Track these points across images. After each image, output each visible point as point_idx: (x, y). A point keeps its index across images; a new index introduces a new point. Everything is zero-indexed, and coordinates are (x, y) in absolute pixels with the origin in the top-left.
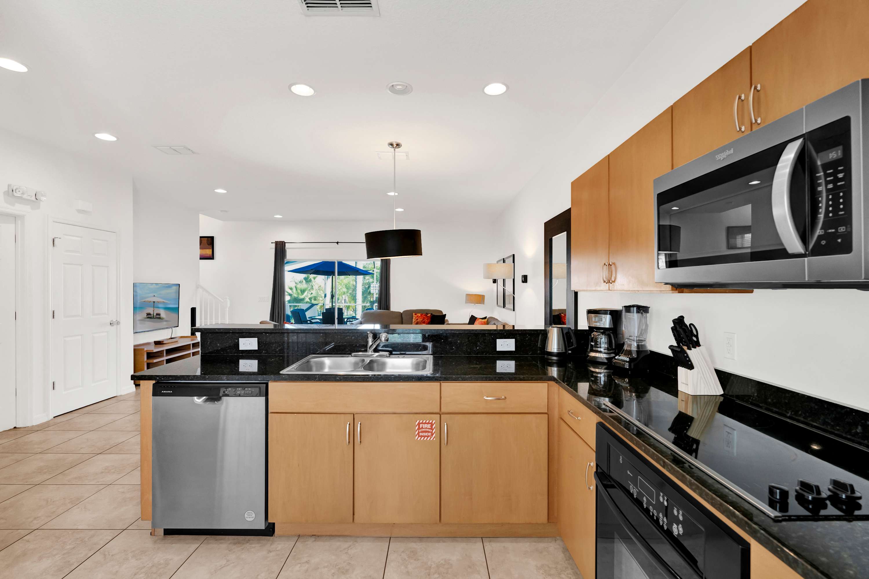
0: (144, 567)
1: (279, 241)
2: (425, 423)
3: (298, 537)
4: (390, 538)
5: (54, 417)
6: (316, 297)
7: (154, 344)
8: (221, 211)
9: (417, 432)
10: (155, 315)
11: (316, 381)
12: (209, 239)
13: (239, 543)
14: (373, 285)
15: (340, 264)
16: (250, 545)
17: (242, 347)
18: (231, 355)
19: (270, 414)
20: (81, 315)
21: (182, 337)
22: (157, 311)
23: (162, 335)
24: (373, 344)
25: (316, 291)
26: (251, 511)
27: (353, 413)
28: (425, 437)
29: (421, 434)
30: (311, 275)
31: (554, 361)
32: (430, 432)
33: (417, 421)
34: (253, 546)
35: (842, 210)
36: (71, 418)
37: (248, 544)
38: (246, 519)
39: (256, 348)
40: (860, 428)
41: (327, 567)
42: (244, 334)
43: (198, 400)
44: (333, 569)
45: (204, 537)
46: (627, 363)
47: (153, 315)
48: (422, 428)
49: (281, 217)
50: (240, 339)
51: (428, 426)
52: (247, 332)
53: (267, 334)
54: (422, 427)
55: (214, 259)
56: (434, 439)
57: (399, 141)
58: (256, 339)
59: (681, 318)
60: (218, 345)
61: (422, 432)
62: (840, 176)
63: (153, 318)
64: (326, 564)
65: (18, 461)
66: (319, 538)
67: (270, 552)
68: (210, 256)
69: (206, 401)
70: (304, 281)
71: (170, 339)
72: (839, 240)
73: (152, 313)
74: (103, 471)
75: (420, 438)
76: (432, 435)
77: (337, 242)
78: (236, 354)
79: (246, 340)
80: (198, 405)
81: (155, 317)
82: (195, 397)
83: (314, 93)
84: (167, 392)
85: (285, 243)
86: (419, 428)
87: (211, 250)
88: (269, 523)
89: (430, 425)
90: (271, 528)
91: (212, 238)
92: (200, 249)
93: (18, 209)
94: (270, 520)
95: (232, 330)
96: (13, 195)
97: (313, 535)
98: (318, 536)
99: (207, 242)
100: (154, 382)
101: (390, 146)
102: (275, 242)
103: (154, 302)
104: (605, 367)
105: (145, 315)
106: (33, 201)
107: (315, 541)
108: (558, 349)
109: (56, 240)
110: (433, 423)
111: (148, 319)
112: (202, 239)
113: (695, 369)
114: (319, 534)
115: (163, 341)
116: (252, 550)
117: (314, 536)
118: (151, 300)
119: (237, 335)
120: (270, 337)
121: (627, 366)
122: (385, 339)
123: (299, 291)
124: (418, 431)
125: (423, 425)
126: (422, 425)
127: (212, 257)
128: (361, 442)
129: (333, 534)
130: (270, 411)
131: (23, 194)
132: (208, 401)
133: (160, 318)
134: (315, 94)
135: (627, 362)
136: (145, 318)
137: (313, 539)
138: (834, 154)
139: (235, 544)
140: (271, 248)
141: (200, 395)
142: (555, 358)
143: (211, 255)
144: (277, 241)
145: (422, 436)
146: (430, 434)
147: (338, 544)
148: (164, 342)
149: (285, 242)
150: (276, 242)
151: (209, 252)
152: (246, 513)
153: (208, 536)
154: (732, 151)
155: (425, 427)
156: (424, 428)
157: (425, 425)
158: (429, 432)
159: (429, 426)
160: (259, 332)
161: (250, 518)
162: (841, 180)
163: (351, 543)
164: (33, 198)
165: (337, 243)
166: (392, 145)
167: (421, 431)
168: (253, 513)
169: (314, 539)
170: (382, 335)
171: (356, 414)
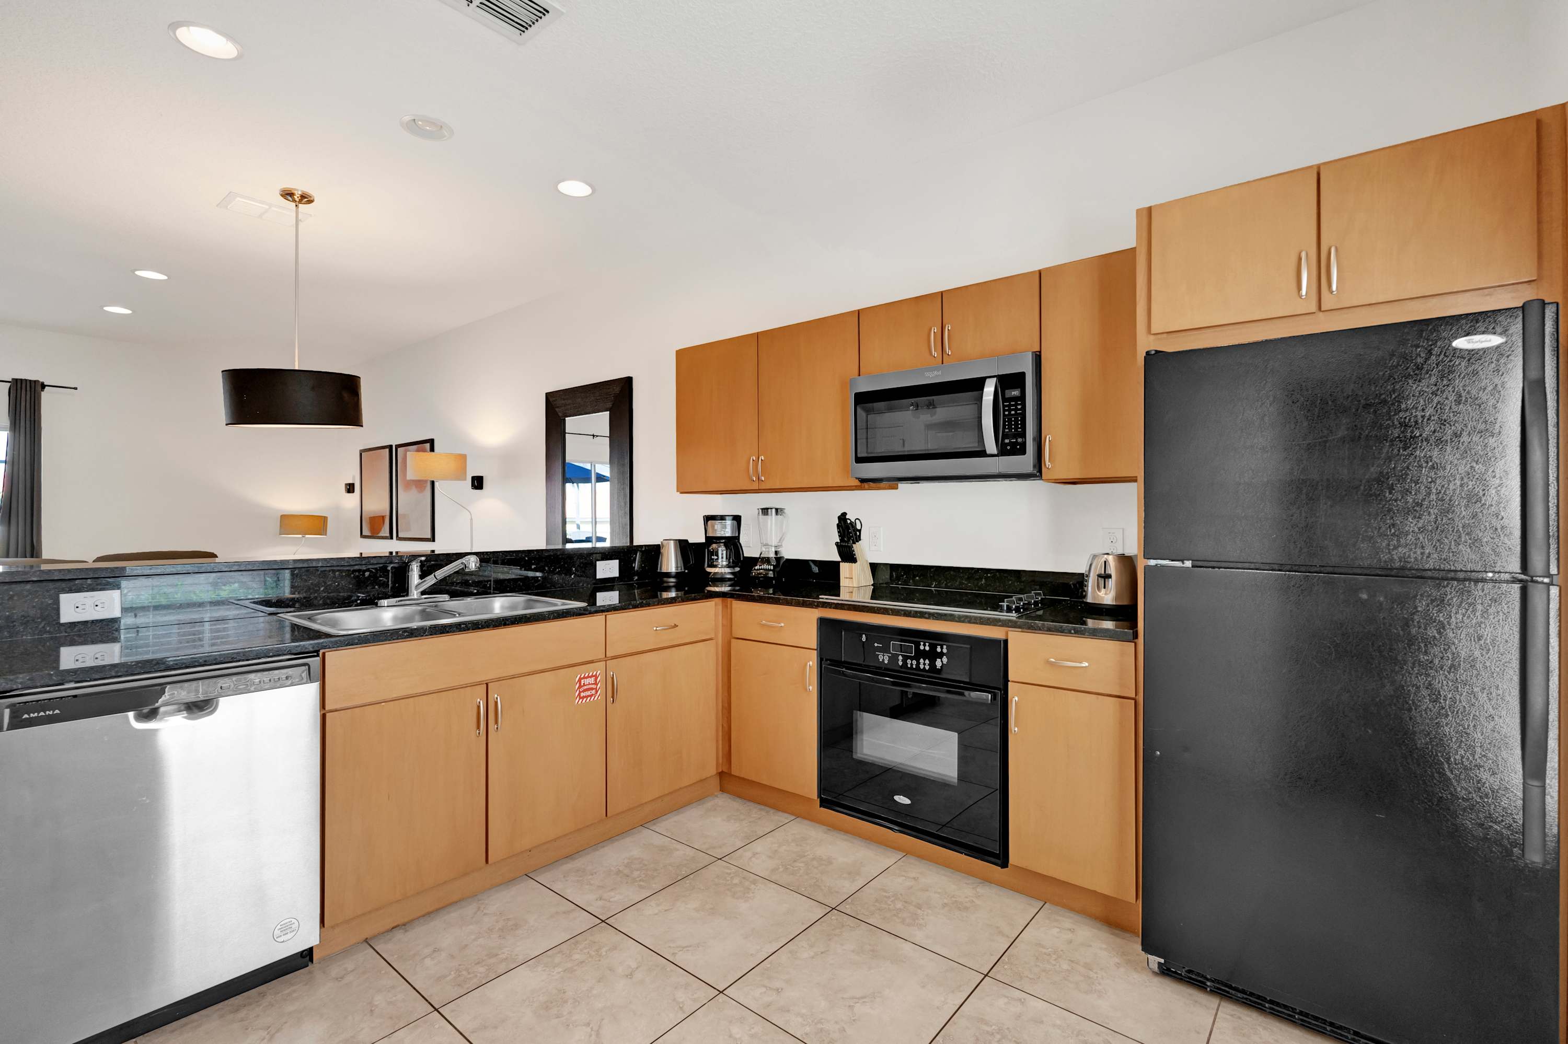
9: (578, 692)
31: (672, 584)
35: (1020, 428)
40: (984, 580)
46: (771, 572)
59: (844, 514)
62: (1019, 407)
72: (1018, 447)
75: (581, 700)
76: (597, 692)
86: (580, 687)
104: (729, 583)
108: (677, 567)
110: (598, 674)
113: (858, 562)
114: (406, 920)
121: (771, 574)
135: (771, 570)
138: (1016, 393)
142: (673, 580)
154: (940, 373)
162: (1019, 410)
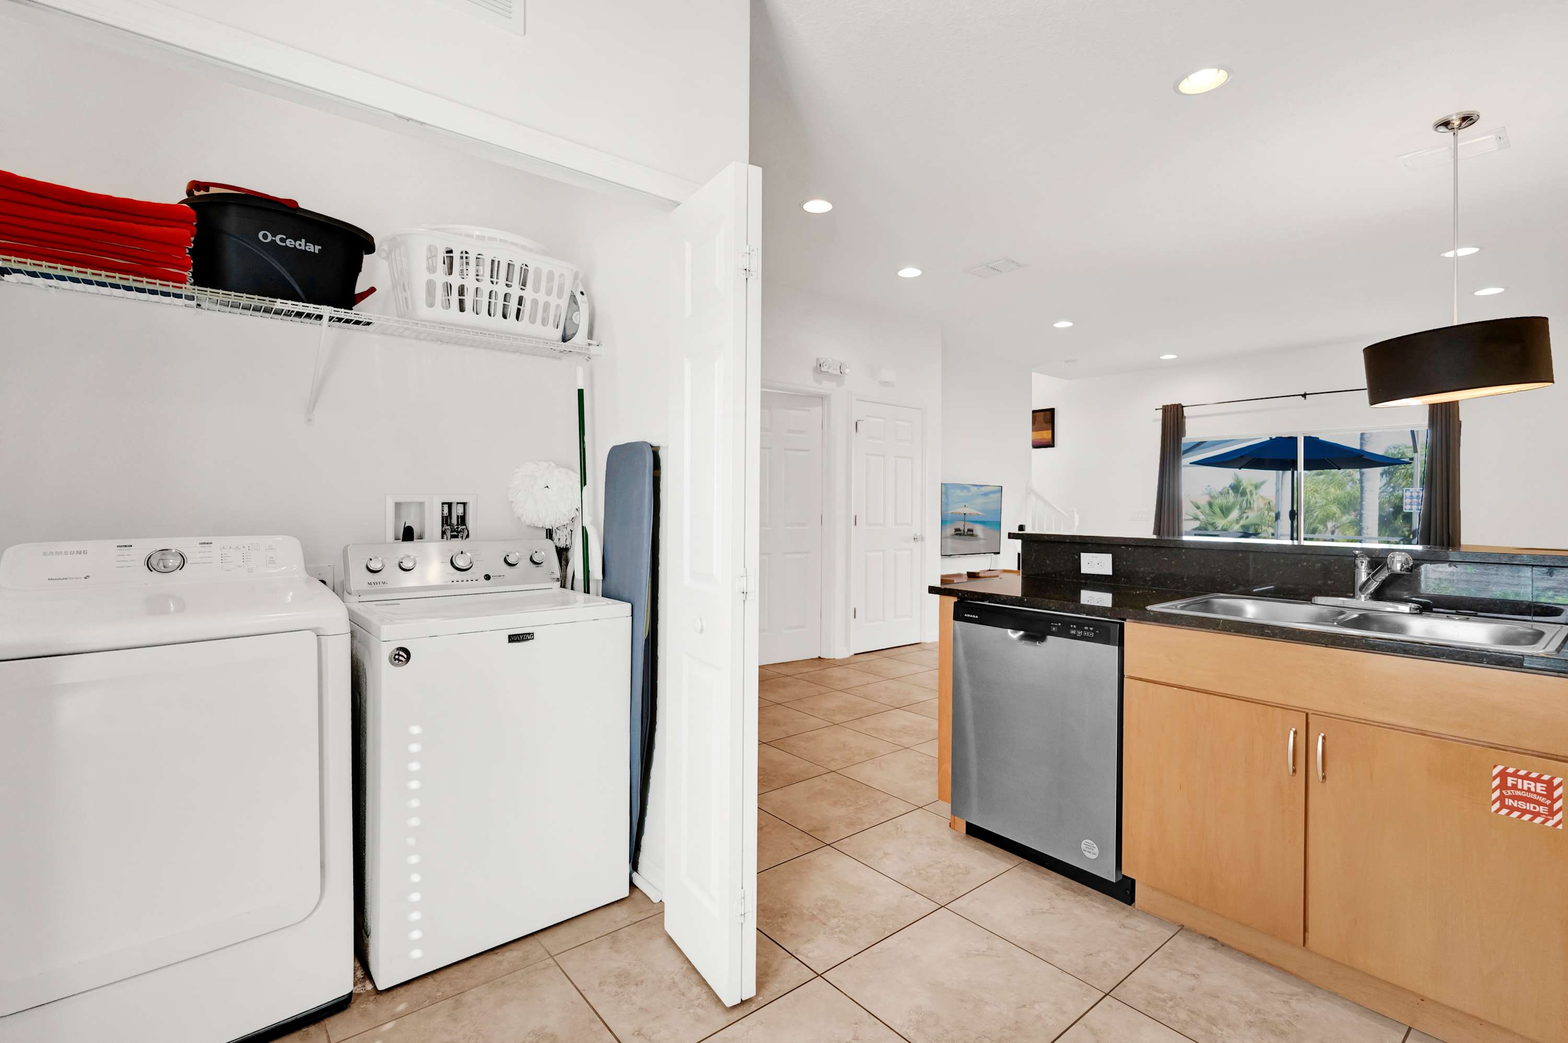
0: (940, 862)
1: (1171, 405)
2: (1526, 777)
3: (1180, 927)
4: (1410, 1029)
5: (855, 654)
6: (1258, 525)
7: (966, 576)
8: (1066, 362)
10: (966, 531)
11: (1218, 630)
12: (1048, 413)
13: (1073, 891)
14: (1412, 492)
15: (1311, 442)
16: (1090, 902)
17: (1085, 569)
18: (1068, 580)
19: (1127, 679)
20: (882, 523)
21: (1005, 571)
22: (969, 526)
23: (978, 564)
24: (1368, 580)
25: (1259, 513)
26: (1093, 843)
27: (1306, 711)
28: (1524, 812)
29: (1509, 802)
30: (1242, 469)
32: (1544, 805)
33: (1495, 766)
34: (1095, 904)
36: (872, 658)
37: (1086, 898)
38: (1084, 852)
39: (1109, 572)
41: (1236, 1004)
42: (1089, 545)
43: (1014, 635)
44: (1250, 1015)
45: (1017, 859)
47: (964, 531)
48: (1514, 787)
49: (1175, 356)
50: (1082, 554)
51: (1535, 787)
52: (1094, 542)
53: (1130, 549)
54: (1512, 784)
55: (1055, 445)
56: (1560, 827)
57: (1466, 109)
58: (1110, 555)
60: (1048, 562)
61: (1514, 798)
63: (964, 535)
64: (1235, 999)
65: (820, 694)
66: (1224, 948)
67: (1124, 927)
68: (1048, 442)
69: (1023, 638)
70: (1231, 491)
71: (988, 571)
73: (962, 528)
74: (900, 729)
77: (1303, 393)
78: (1075, 580)
79: (1093, 557)
80: (1011, 640)
81: (966, 534)
82: (1009, 631)
83: (1228, 77)
84: (971, 616)
85: (1183, 407)
87: (1050, 432)
88: (1124, 876)
89: (1545, 785)
90: (1127, 889)
91: (1052, 411)
92: (1033, 431)
93: (826, 387)
94: (1125, 871)
95: (1069, 537)
96: (821, 370)
97: (1210, 938)
98: (1223, 945)
99: (1044, 419)
100: (955, 599)
101: (1441, 130)
102: (1161, 407)
103: (965, 514)
105: (953, 532)
106: (836, 375)
107: (1215, 949)
109: (859, 423)
111: (957, 536)
112: (1037, 414)
115: (978, 573)
116: (1094, 910)
117: (1215, 942)
118: (960, 512)
119: (1077, 547)
120: (1135, 553)
122: (1402, 566)
123: (1217, 510)
124: (1501, 793)
125: (1517, 781)
126: (1515, 779)
127: (1051, 444)
128: (1324, 777)
129: (1256, 954)
130: (1126, 673)
131: (829, 367)
132: (1024, 640)
133: (972, 535)
134: (1231, 77)
136: (953, 535)
137: (1211, 944)
139: (1066, 889)
140: (1155, 420)
141: (1016, 628)
143: (1050, 440)
144: (1165, 404)
145: (1512, 809)
146: (1542, 809)
147: (1268, 978)
148: (980, 575)
149: (1183, 405)
150: (1163, 406)
151: (1046, 435)
152: (1084, 841)
153: (1026, 860)
155: (1525, 788)
156: (1522, 790)
157: (1526, 782)
158: (1540, 804)
159: (1540, 788)
160: (1114, 543)
161: (1090, 852)
163: (1300, 990)
164: (838, 372)
165: (1304, 396)
166: (1446, 124)
167: (1510, 793)
168: (1095, 846)
169: (1213, 946)
170: (1394, 557)
171: (1312, 714)
